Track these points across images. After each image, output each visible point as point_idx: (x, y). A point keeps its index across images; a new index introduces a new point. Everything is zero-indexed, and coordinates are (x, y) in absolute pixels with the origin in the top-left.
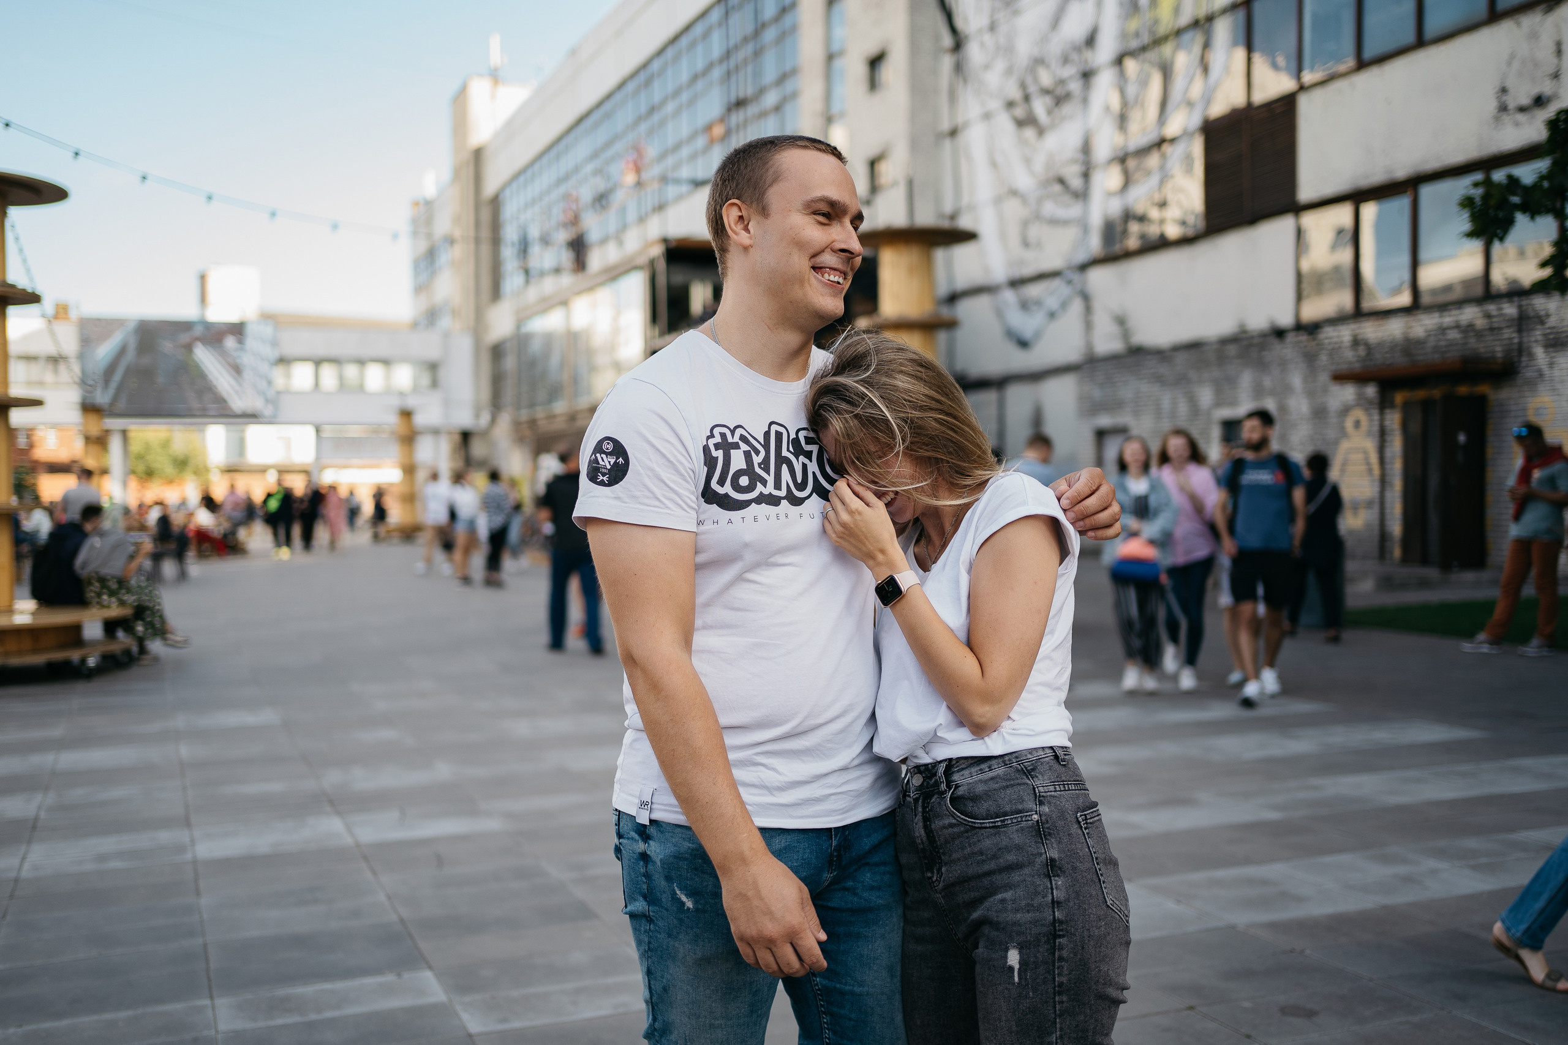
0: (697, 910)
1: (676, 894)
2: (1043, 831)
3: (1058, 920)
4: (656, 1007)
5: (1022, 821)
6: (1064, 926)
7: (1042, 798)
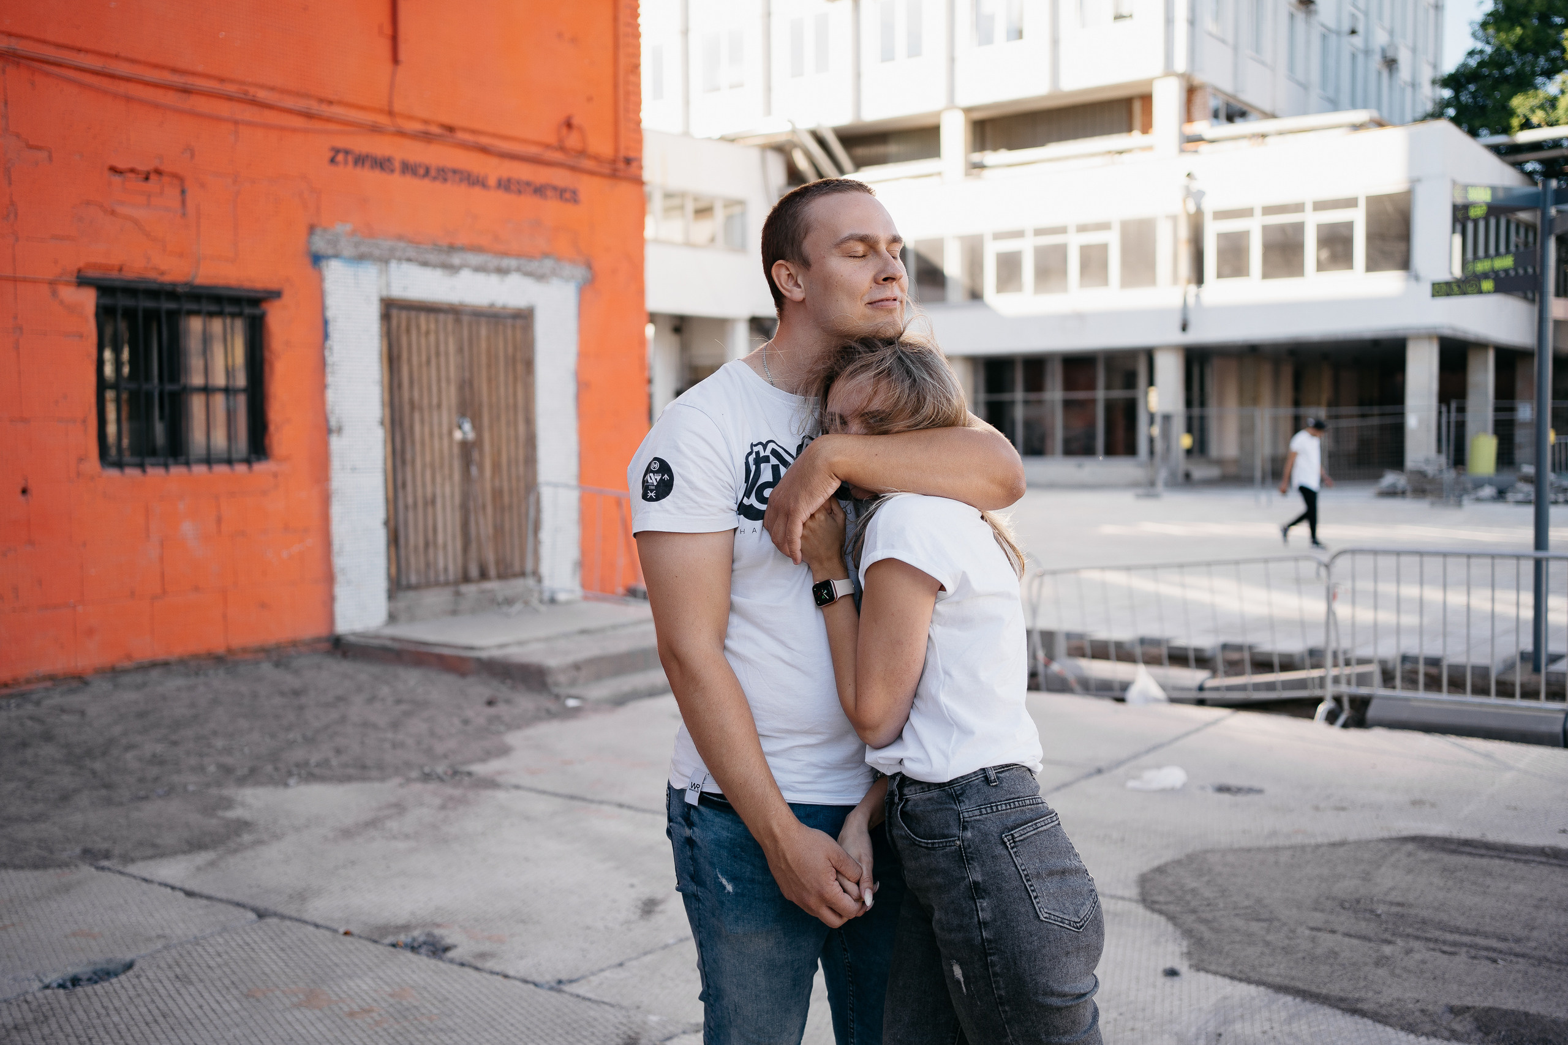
0: (736, 894)
1: (718, 878)
2: (966, 856)
3: (987, 939)
4: (708, 976)
5: (946, 846)
6: (994, 945)
7: (966, 824)
